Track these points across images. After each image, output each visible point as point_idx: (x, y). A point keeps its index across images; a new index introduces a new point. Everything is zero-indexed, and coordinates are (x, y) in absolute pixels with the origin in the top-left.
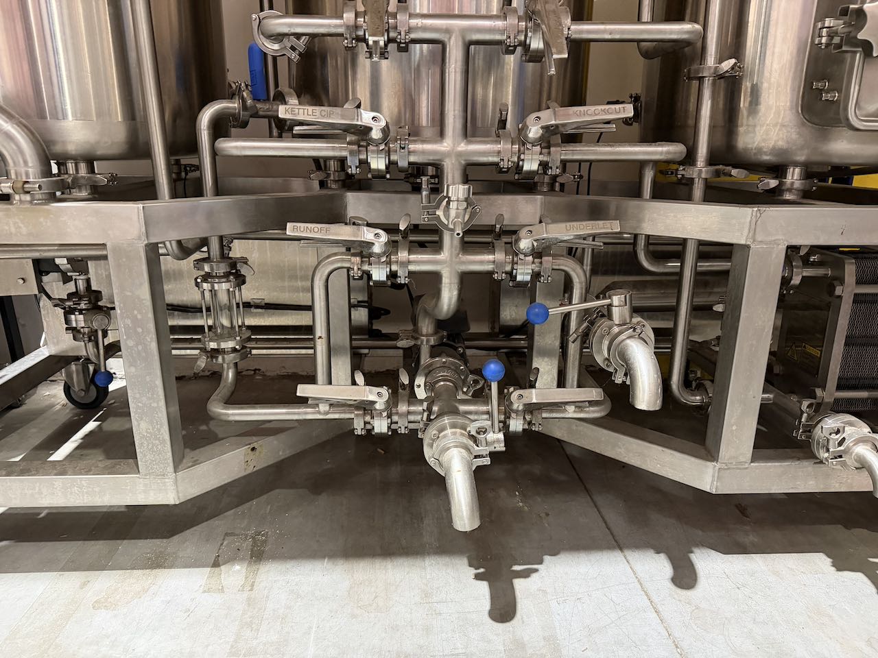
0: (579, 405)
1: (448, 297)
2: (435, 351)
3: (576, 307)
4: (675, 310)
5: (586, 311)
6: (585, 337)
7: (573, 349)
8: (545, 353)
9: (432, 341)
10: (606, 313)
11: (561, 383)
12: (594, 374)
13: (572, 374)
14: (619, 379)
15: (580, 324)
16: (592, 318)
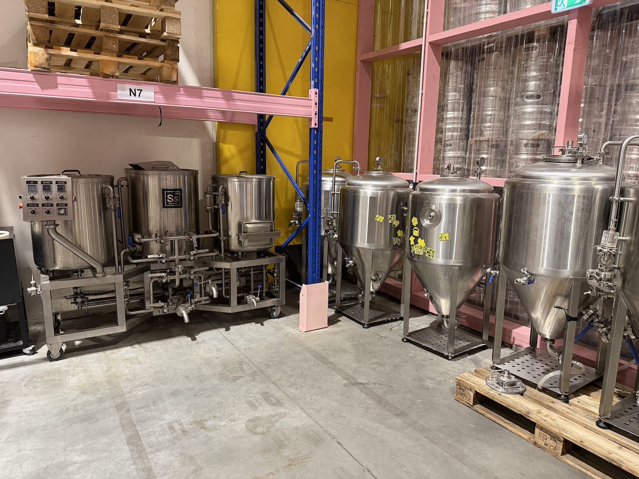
0: (205, 300)
1: (177, 283)
2: (172, 295)
3: (202, 282)
4: (222, 279)
5: (205, 283)
6: (205, 288)
7: (203, 290)
8: (197, 293)
9: (172, 293)
10: (208, 283)
11: (201, 297)
12: (206, 294)
13: (203, 295)
14: (211, 294)
15: (204, 285)
16: (206, 284)
